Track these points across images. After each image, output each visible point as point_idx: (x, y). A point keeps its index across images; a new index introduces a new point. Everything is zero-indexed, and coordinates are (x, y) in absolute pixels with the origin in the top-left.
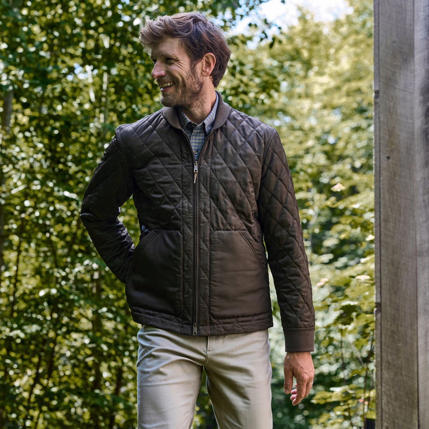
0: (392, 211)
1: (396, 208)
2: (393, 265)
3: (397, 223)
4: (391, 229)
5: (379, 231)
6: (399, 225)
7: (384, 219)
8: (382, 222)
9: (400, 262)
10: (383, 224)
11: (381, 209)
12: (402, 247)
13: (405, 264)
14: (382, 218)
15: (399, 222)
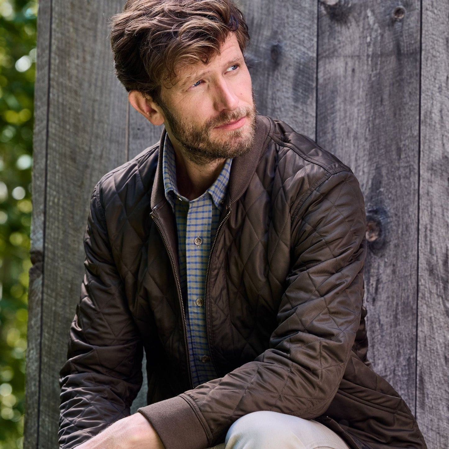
0: (76, 30)
1: (86, 21)
2: (74, 160)
3: (88, 58)
4: (74, 72)
5: (46, 79)
6: (91, 63)
7: (58, 48)
8: (53, 55)
9: (90, 152)
10: (55, 61)
11: (54, 26)
12: (96, 117)
13: (101, 157)
14: (54, 48)
15: (93, 55)
